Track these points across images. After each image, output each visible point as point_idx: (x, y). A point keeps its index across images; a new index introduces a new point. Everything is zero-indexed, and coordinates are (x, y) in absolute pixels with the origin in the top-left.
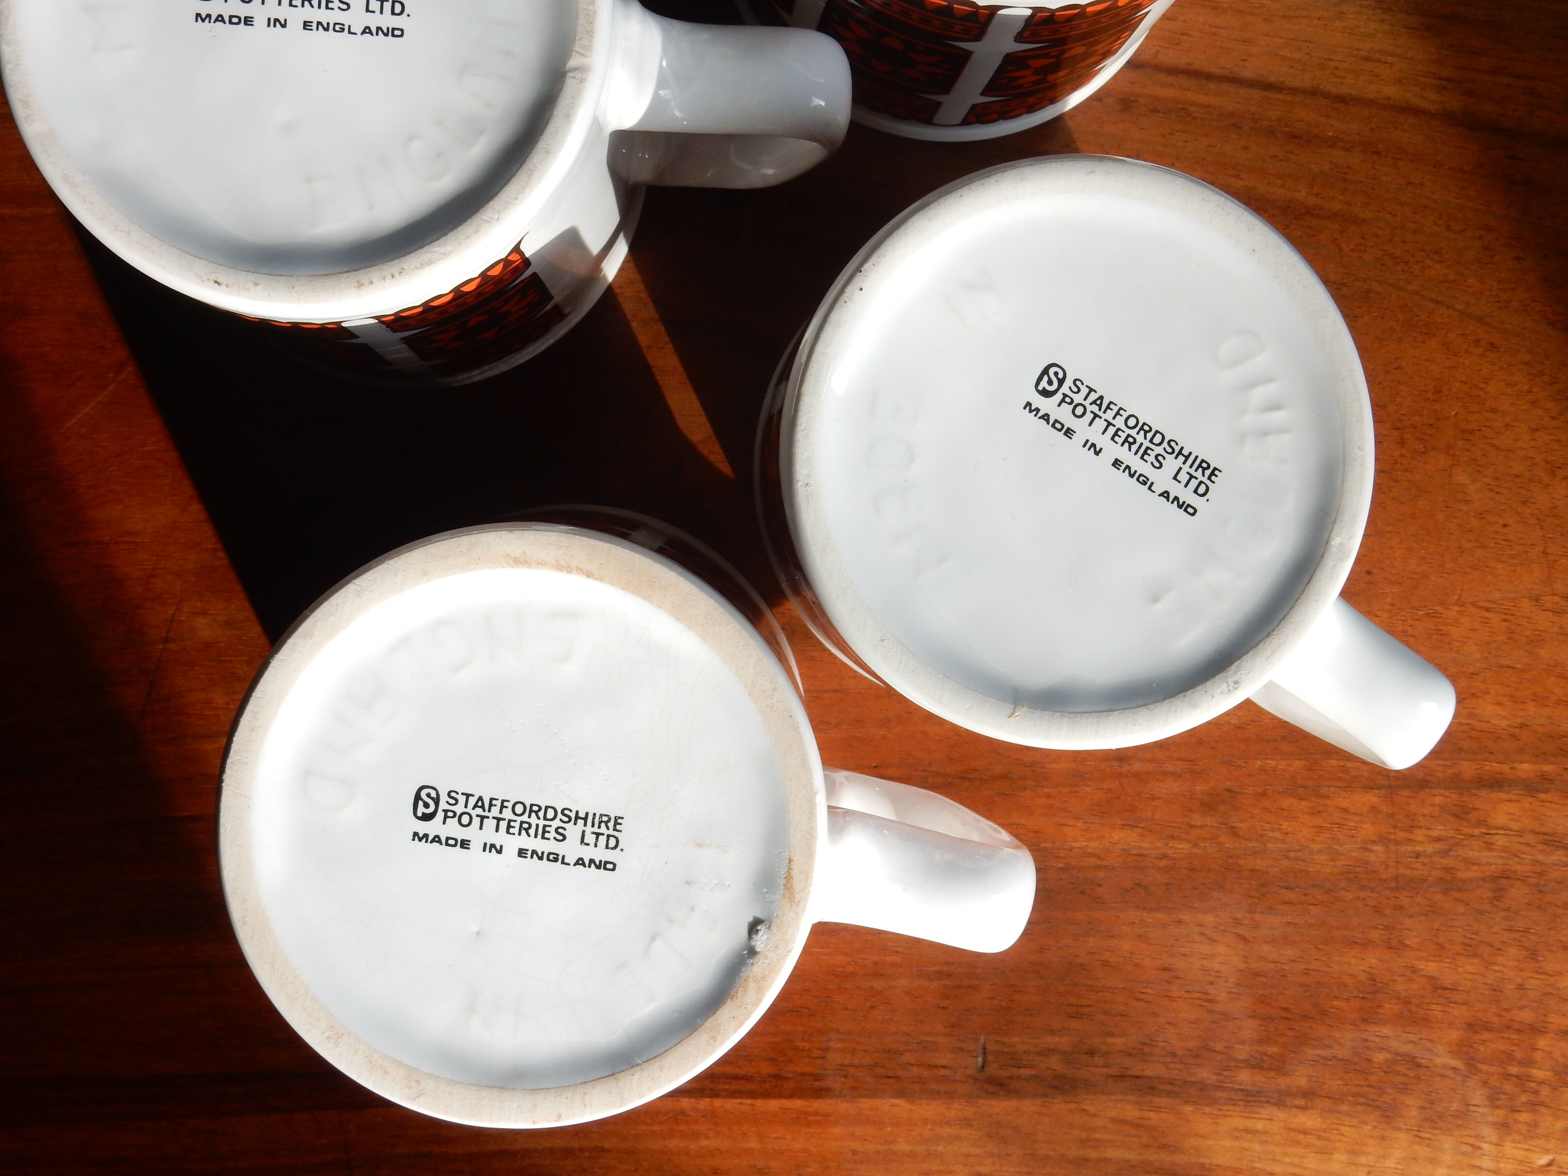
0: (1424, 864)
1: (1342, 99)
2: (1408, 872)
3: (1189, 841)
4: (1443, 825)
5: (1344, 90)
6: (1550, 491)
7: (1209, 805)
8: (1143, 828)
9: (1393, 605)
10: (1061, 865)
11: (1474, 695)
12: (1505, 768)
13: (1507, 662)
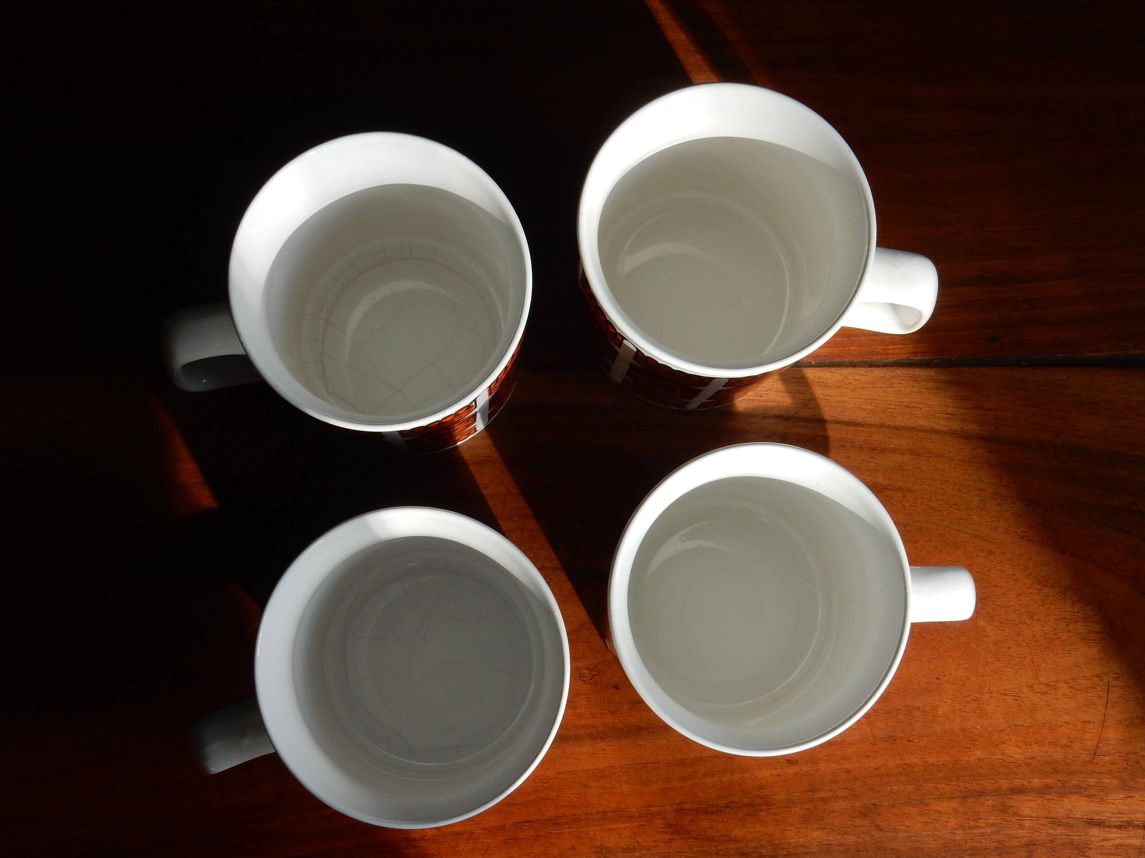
0: (986, 840)
1: (897, 428)
2: (978, 845)
3: (855, 835)
4: (995, 816)
5: (897, 423)
6: (1031, 627)
7: (864, 814)
8: (829, 829)
9: (953, 695)
10: (785, 853)
11: (1003, 742)
12: (1025, 782)
13: (1019, 723)
